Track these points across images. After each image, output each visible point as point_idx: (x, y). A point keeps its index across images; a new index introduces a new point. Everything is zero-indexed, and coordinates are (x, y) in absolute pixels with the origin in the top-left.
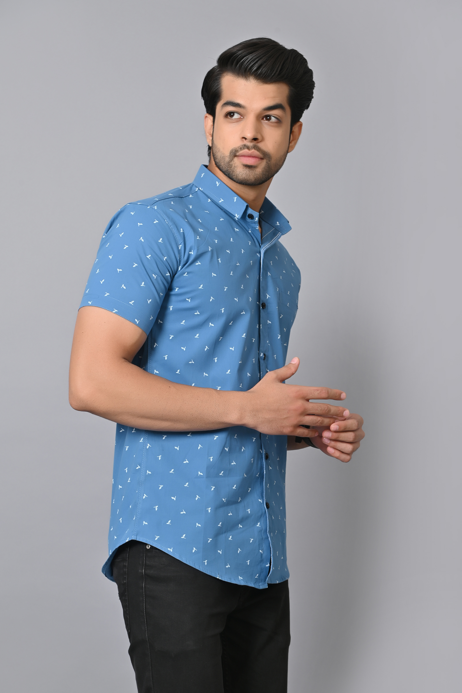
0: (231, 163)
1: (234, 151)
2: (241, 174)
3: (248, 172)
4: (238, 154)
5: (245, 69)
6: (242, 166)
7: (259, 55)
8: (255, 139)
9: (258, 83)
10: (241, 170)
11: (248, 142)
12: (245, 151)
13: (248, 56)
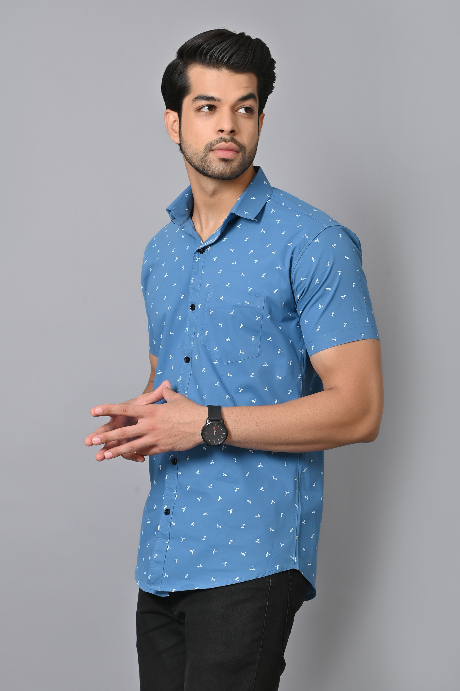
0: (206, 158)
1: (209, 145)
2: (217, 168)
3: (225, 165)
4: (214, 148)
5: (216, 59)
6: (219, 160)
7: (230, 44)
8: (232, 132)
9: (230, 73)
10: (217, 164)
11: (225, 134)
12: (223, 144)
13: (218, 46)
